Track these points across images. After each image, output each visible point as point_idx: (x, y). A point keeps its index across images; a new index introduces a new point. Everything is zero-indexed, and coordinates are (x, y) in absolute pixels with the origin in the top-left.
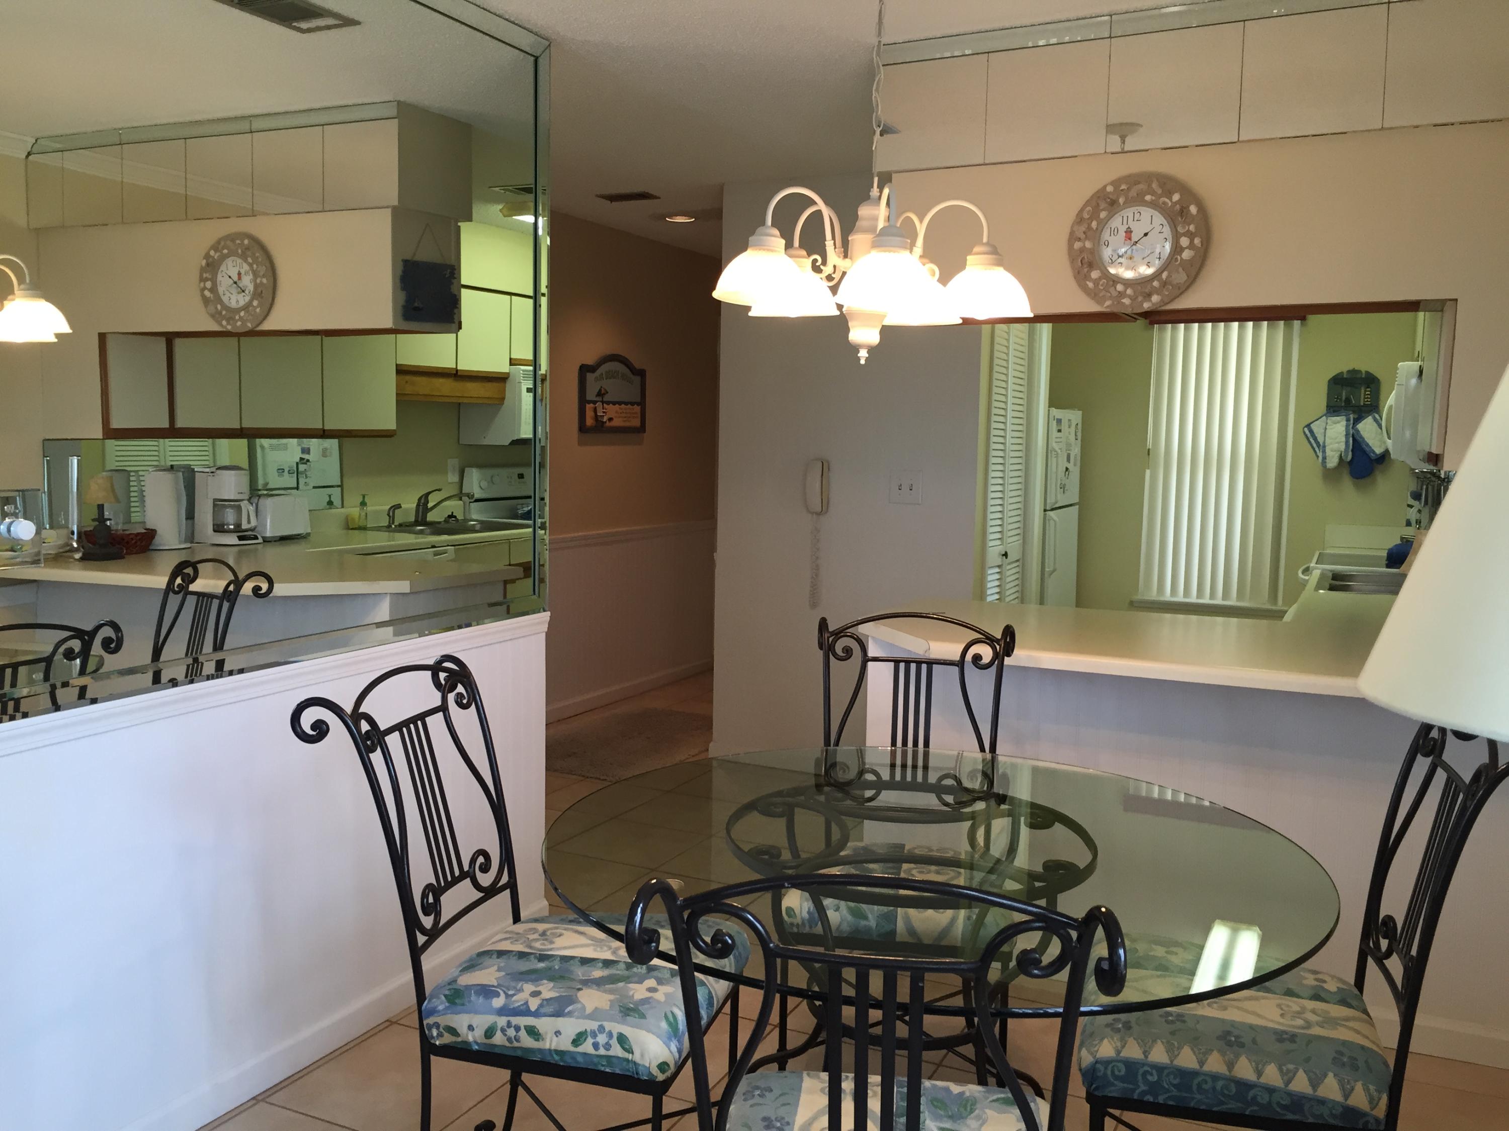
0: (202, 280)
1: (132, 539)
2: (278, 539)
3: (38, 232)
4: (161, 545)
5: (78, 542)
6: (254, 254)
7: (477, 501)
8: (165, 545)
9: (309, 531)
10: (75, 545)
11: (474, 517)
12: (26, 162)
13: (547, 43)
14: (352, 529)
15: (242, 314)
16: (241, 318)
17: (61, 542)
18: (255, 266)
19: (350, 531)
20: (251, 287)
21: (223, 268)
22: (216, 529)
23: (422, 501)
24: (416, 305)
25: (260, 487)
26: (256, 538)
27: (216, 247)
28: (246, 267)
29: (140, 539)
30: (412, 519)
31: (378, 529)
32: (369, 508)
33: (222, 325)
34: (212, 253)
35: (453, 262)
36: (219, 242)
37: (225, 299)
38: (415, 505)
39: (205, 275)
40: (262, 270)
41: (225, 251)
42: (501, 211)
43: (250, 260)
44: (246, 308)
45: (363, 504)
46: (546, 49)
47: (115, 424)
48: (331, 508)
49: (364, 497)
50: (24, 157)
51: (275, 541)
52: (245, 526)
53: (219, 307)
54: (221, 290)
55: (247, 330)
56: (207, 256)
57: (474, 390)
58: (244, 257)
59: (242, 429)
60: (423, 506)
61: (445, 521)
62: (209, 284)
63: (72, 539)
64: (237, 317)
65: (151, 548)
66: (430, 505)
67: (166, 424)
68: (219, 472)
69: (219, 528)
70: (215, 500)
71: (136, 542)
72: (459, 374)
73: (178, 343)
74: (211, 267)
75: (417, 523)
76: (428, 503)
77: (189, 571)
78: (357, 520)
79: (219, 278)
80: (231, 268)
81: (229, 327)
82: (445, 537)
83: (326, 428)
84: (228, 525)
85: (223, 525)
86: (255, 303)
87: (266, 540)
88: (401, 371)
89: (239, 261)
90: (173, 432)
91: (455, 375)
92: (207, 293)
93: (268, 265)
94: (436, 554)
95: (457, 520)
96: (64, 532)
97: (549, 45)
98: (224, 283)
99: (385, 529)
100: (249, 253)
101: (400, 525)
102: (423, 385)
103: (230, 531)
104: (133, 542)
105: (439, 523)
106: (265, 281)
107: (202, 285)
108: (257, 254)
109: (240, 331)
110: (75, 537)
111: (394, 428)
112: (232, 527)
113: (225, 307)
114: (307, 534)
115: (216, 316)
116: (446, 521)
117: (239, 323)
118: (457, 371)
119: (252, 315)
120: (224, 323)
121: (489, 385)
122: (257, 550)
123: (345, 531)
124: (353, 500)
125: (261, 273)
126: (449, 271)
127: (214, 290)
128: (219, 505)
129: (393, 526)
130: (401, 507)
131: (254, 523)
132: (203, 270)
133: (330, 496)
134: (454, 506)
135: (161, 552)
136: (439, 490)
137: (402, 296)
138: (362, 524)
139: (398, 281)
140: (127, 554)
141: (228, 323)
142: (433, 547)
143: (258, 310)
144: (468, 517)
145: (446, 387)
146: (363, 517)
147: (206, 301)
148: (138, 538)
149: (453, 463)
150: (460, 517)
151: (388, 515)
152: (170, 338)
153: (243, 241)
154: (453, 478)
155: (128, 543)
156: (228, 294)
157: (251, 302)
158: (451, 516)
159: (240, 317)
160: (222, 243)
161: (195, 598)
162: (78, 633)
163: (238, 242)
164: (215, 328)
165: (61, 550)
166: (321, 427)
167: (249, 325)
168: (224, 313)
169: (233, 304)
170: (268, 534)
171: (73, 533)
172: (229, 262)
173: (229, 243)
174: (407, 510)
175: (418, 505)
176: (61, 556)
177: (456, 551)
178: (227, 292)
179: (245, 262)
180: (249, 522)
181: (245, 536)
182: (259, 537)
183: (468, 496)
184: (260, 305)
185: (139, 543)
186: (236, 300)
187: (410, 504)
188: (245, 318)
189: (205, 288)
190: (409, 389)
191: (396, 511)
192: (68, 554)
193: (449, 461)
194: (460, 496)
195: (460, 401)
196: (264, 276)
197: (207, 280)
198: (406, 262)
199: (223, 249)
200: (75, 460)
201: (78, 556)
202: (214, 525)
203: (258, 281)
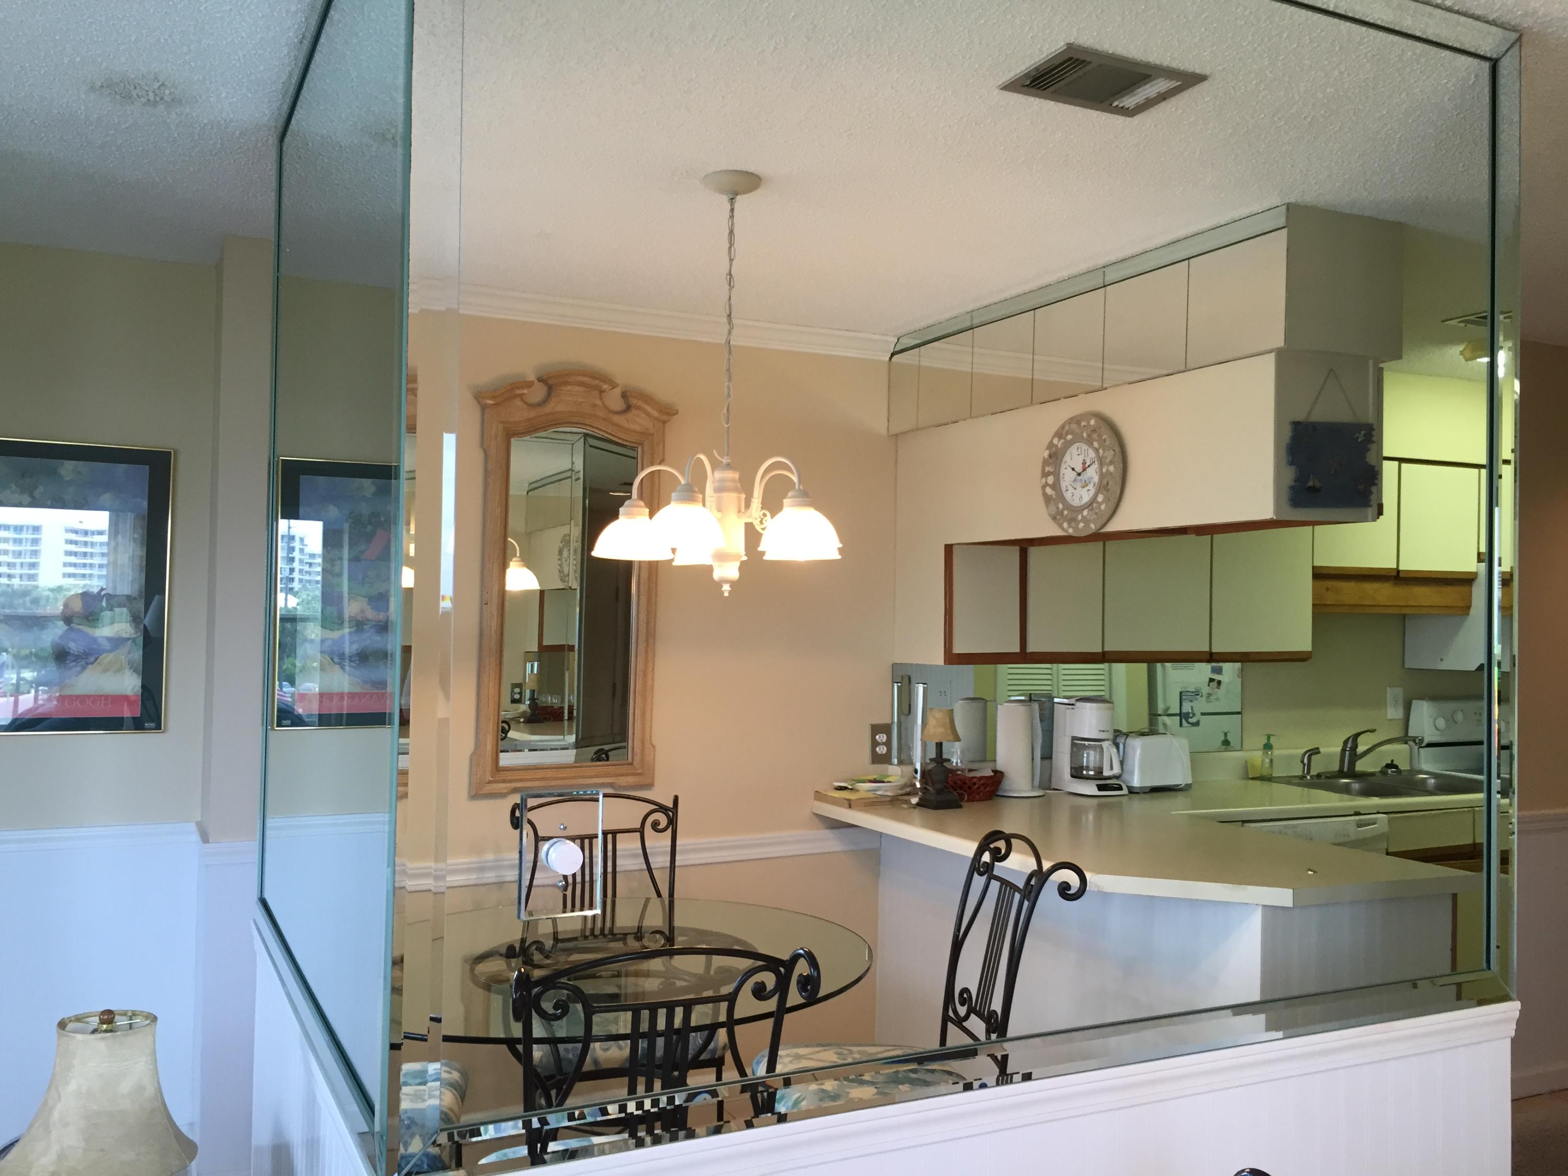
0: (1045, 475)
1: (975, 784)
2: (1148, 790)
3: (896, 437)
4: (1011, 791)
5: (921, 782)
6: (1100, 436)
7: (1430, 745)
8: (1015, 791)
9: (1190, 782)
10: (918, 785)
11: (1425, 767)
12: (889, 364)
13: (1514, 36)
14: (1253, 779)
15: (1085, 513)
16: (1084, 519)
17: (903, 781)
18: (1101, 451)
19: (1251, 781)
20: (1096, 479)
21: (1067, 458)
22: (1074, 774)
23: (1349, 745)
24: (1310, 484)
25: (1160, 712)
26: (1120, 788)
27: (1059, 434)
28: (1092, 454)
29: (983, 784)
30: (1336, 767)
31: (1288, 780)
32: (1276, 752)
33: (1063, 529)
34: (1055, 441)
35: (1371, 419)
36: (1063, 427)
37: (1068, 496)
38: (1339, 749)
39: (1047, 469)
40: (1110, 455)
41: (1069, 437)
42: (1462, 353)
43: (1096, 444)
44: (1090, 505)
45: (1268, 747)
46: (1512, 46)
47: (958, 649)
48: (1225, 751)
49: (1269, 738)
50: (888, 359)
51: (1144, 793)
52: (1106, 773)
53: (1061, 506)
54: (1064, 485)
55: (1091, 532)
56: (1051, 445)
57: (1424, 595)
58: (1089, 442)
59: (1104, 653)
60: (1350, 750)
61: (1381, 772)
62: (1051, 480)
63: (916, 778)
64: (1080, 517)
65: (999, 793)
66: (1361, 749)
67: (1017, 649)
68: (1079, 704)
69: (1077, 773)
70: (1074, 738)
71: (978, 788)
72: (1401, 575)
73: (1033, 552)
74: (1055, 457)
75: (1341, 774)
76: (1356, 747)
77: (1001, 844)
78: (1259, 769)
79: (1063, 471)
80: (1075, 457)
81: (1071, 531)
82: (1375, 801)
83: (1214, 650)
84: (1088, 769)
85: (1082, 768)
86: (1100, 498)
87: (1132, 791)
88: (1320, 575)
89: (1085, 447)
90: (1024, 656)
91: (1397, 577)
92: (1049, 491)
93: (1117, 449)
94: (1359, 826)
95: (1399, 772)
96: (908, 769)
97: (1519, 39)
98: (1068, 477)
99: (1297, 781)
100: (1095, 436)
101: (1319, 776)
102: (1350, 592)
103: (1088, 778)
104: (977, 786)
105: (1372, 774)
106: (1111, 468)
107: (1044, 480)
108: (1104, 437)
109: (1083, 535)
110: (918, 776)
111: (1309, 649)
112: (1092, 773)
113: (1068, 506)
114: (1187, 785)
115: (1056, 517)
116: (1383, 772)
117: (1081, 525)
118: (1398, 571)
119: (1096, 514)
120: (1065, 525)
121: (1448, 589)
122: (1120, 805)
123: (1243, 782)
124: (1255, 741)
125: (1108, 460)
126: (1363, 433)
127: (1056, 486)
128: (1078, 745)
129: (1308, 777)
130: (1319, 752)
131: (1116, 770)
132: (1045, 463)
133: (1226, 734)
134: (1398, 753)
135: (1012, 799)
136: (1373, 731)
137: (1290, 474)
138: (1265, 773)
139: (1284, 453)
140: (969, 800)
141: (1070, 526)
142: (1357, 814)
143: (1103, 507)
144: (1416, 767)
145: (1383, 593)
146: (1267, 764)
147: (1048, 499)
148: (981, 782)
149: (1394, 694)
150: (1404, 766)
151: (1302, 762)
152: (1024, 546)
153: (1089, 422)
154: (1394, 713)
155: (970, 788)
156: (1071, 490)
157: (1096, 496)
158: (1391, 765)
159: (1082, 516)
160: (1067, 428)
161: (998, 884)
162: (771, 963)
163: (1083, 423)
164: (1058, 532)
165: (900, 792)
166: (1207, 649)
167: (1093, 526)
168: (1066, 512)
169: (1076, 503)
170: (1136, 782)
171: (916, 771)
172: (1073, 449)
173: (1074, 426)
174: (1329, 755)
175: (1344, 750)
176: (898, 800)
177: (1390, 821)
178: (1070, 488)
179: (1091, 447)
180: (1112, 768)
181: (1106, 785)
182: (1124, 787)
183: (1414, 741)
184: (1107, 499)
185: (982, 789)
186: (1080, 495)
187: (1332, 748)
188: (1088, 518)
189: (1047, 484)
190: (1330, 599)
191: (1313, 757)
192: (906, 798)
193: (1388, 689)
194: (1405, 738)
195: (1405, 611)
196: (1111, 463)
197: (1049, 474)
198: (1296, 425)
199: (1067, 433)
200: (921, 688)
201: (914, 800)
202: (1071, 768)
203: (1104, 470)
